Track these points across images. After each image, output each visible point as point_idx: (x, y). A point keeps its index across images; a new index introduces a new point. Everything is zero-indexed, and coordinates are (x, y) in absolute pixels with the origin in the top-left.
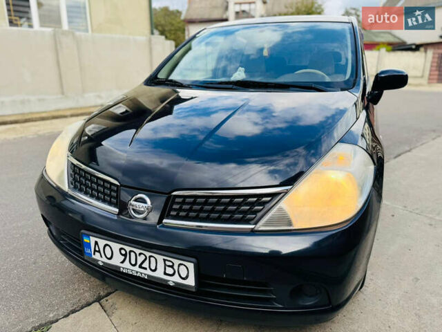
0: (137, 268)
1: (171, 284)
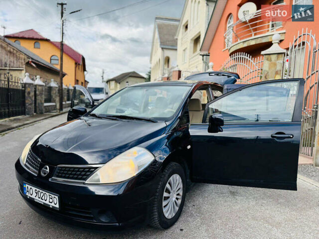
0: (40, 199)
1: (51, 207)
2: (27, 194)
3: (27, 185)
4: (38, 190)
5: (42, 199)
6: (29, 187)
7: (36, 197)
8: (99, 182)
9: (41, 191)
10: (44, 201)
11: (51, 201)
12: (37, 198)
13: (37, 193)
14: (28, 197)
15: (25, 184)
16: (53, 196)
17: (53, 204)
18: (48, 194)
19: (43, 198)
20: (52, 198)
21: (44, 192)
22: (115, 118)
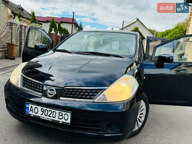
0: (47, 117)
1: (61, 122)
2: (31, 113)
3: (30, 105)
4: (45, 109)
5: (49, 116)
6: (34, 106)
7: (41, 115)
8: (107, 100)
9: (49, 109)
10: (52, 118)
11: (61, 117)
12: (43, 116)
13: (43, 112)
14: (32, 116)
15: (28, 104)
16: (64, 113)
17: (63, 120)
18: (57, 112)
19: (51, 115)
20: (62, 115)
21: (53, 110)
22: (88, 53)
